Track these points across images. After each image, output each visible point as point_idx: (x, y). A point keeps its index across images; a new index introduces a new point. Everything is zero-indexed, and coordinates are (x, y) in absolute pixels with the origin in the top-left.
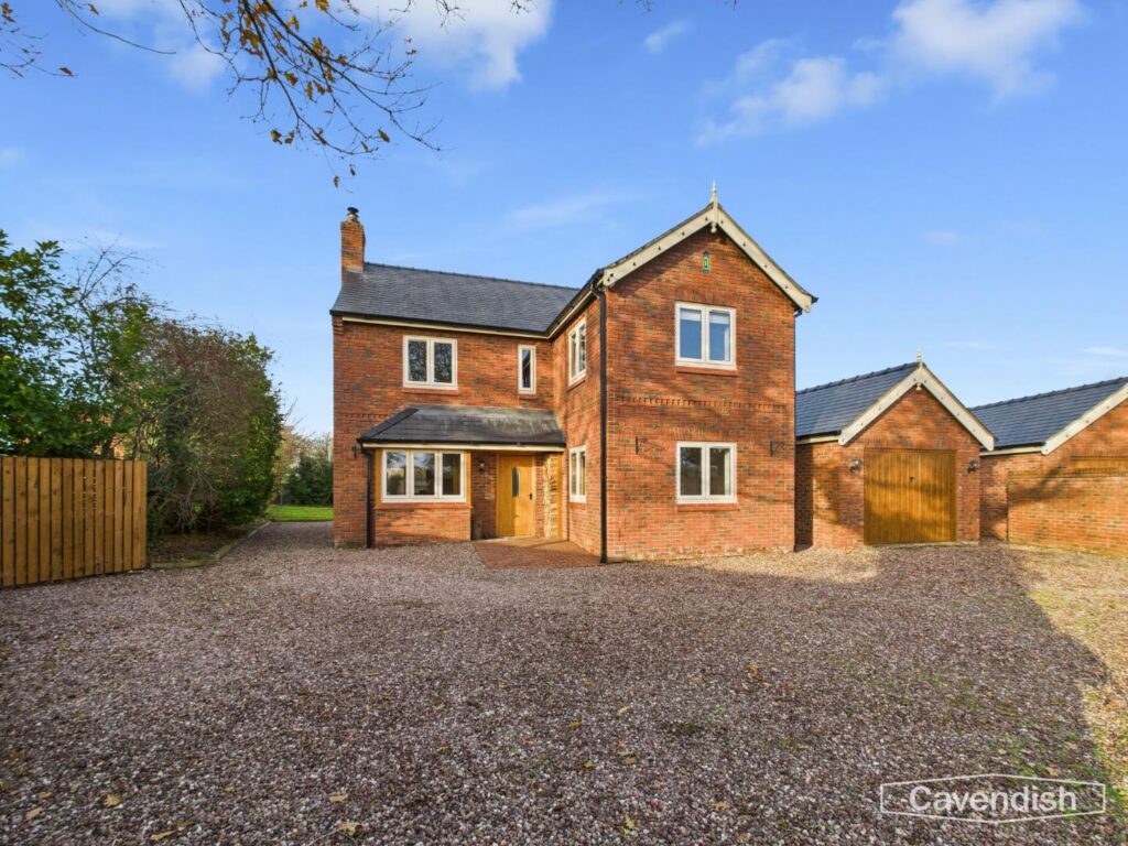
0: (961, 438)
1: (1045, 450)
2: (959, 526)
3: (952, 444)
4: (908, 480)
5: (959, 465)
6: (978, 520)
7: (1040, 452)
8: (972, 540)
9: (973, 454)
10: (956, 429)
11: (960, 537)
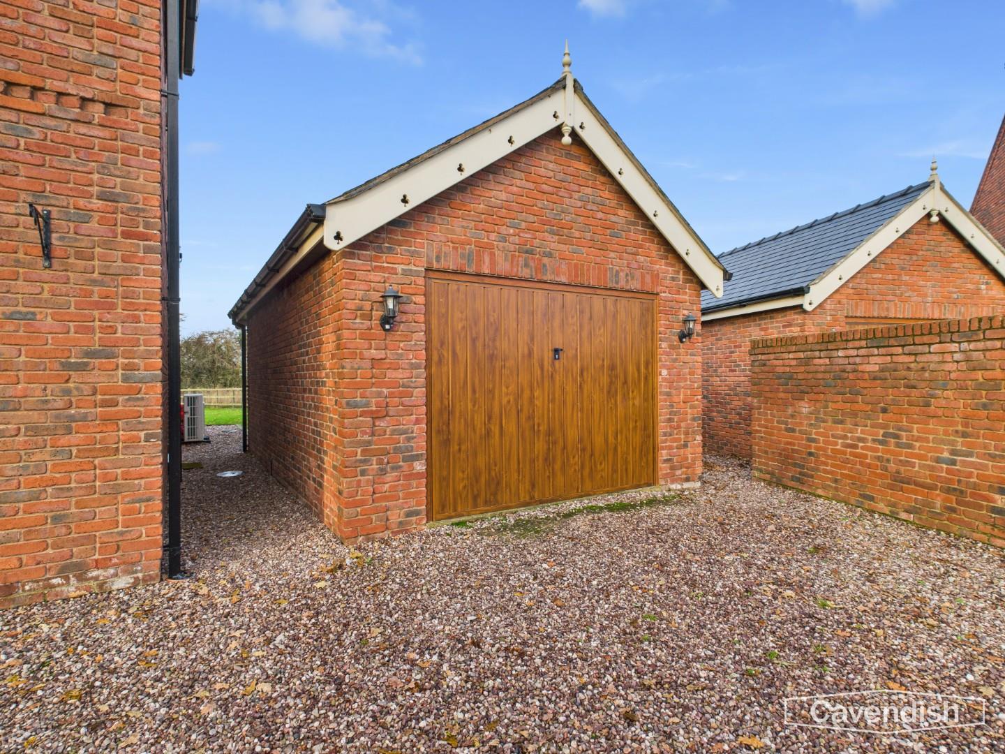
0: (665, 269)
1: (810, 301)
2: (663, 454)
3: (648, 279)
4: (548, 355)
5: (662, 323)
6: (699, 438)
7: (801, 306)
8: (687, 480)
9: (689, 306)
10: (653, 249)
11: (666, 476)
